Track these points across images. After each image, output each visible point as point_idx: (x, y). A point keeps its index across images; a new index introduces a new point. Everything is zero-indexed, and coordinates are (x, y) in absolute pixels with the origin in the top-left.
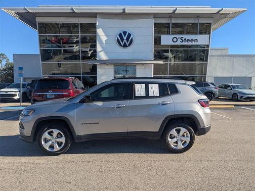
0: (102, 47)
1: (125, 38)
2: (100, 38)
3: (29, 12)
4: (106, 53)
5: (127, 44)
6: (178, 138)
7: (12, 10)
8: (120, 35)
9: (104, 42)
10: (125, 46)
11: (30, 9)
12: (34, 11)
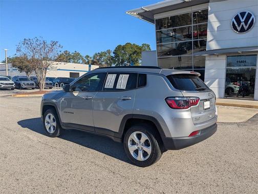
0: (213, 35)
1: (242, 20)
2: (211, 25)
3: (146, 11)
4: (218, 41)
5: (246, 28)
6: (139, 146)
7: (134, 12)
8: (237, 18)
9: (216, 29)
10: (243, 30)
11: (147, 8)
12: (151, 9)
